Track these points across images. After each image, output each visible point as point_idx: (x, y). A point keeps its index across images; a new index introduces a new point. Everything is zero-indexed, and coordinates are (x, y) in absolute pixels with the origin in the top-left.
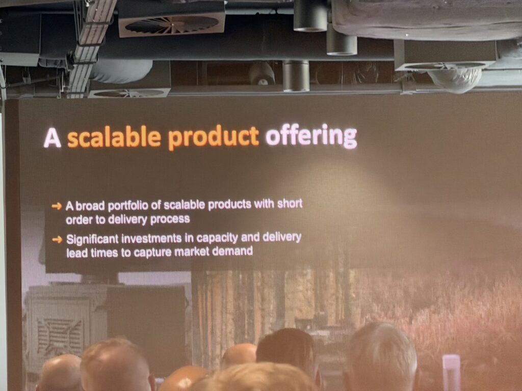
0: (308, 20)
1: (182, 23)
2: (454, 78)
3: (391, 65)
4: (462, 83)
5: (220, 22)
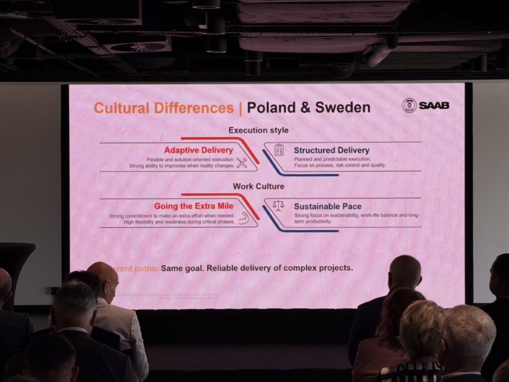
0: (216, 47)
2: (337, 71)
5: (167, 46)
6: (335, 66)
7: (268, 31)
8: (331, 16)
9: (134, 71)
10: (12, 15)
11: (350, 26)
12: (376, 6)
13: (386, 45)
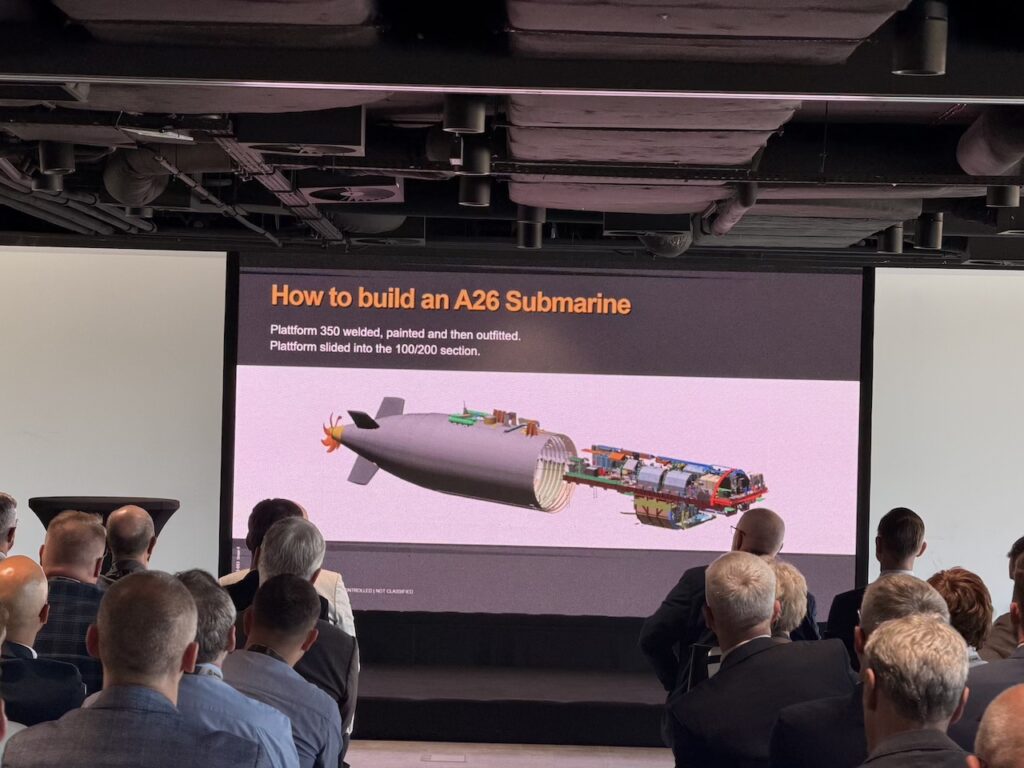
0: (473, 197)
1: (362, 194)
2: (662, 243)
3: (600, 228)
4: (671, 249)
5: (397, 193)
6: (660, 235)
7: (555, 173)
8: (651, 151)
9: (340, 236)
10: (171, 135)
11: (680, 168)
12: (719, 137)
13: (738, 202)
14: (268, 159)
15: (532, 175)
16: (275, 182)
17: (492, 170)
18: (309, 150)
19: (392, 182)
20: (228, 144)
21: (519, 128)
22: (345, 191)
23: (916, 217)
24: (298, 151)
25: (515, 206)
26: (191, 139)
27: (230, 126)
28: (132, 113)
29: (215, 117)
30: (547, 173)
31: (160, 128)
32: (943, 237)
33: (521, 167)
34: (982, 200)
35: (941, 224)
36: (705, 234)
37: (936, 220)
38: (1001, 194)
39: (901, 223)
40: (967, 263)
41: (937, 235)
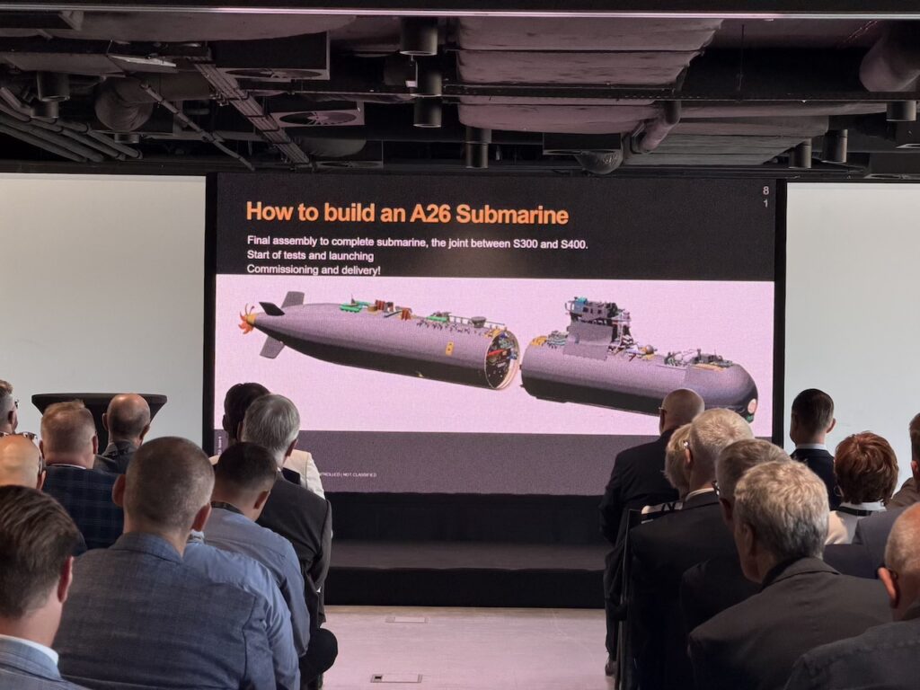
0: (426, 118)
1: (327, 118)
3: (540, 149)
4: (606, 167)
5: (358, 117)
6: (593, 154)
7: (501, 95)
8: (586, 72)
9: (306, 160)
10: (156, 62)
11: (612, 88)
12: (647, 58)
13: (664, 120)
14: (243, 84)
15: (479, 97)
16: (249, 108)
17: (443, 92)
18: (281, 76)
19: (353, 106)
20: (207, 71)
21: (469, 51)
22: (312, 115)
23: (823, 134)
24: (270, 76)
25: (463, 127)
26: (174, 65)
27: (209, 53)
28: (120, 43)
29: (195, 45)
30: (493, 95)
31: (146, 56)
32: (848, 153)
33: (469, 89)
34: (884, 115)
35: (845, 140)
36: (635, 153)
37: (842, 137)
38: (899, 109)
39: (810, 141)
40: (869, 177)
41: (842, 152)
